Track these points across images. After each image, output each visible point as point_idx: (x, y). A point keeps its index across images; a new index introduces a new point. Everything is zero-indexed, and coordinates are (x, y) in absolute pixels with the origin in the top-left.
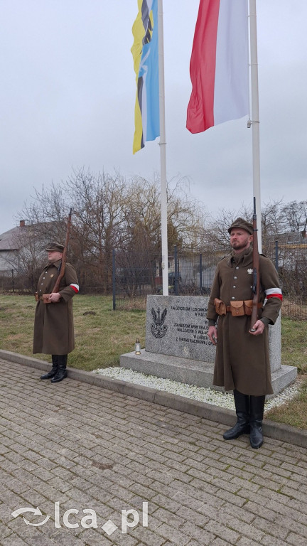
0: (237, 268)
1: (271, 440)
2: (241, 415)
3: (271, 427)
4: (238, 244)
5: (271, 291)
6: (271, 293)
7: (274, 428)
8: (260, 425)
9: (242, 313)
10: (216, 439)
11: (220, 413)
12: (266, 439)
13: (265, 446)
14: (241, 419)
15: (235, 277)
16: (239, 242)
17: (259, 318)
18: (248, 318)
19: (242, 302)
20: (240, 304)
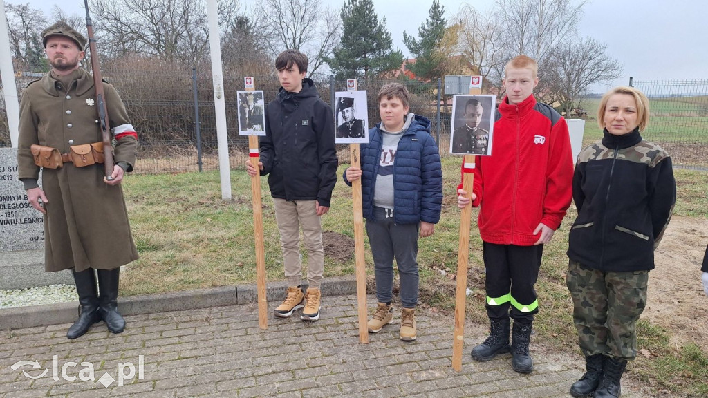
0: (68, 97)
1: (132, 318)
2: (85, 302)
3: (127, 303)
4: (64, 62)
5: (120, 130)
6: (122, 131)
7: (131, 303)
8: (115, 305)
9: (90, 161)
10: (58, 344)
11: (43, 312)
12: (127, 319)
13: (129, 325)
14: (87, 307)
15: (68, 112)
16: (66, 58)
17: (116, 163)
18: (100, 167)
19: (89, 145)
20: (86, 149)
